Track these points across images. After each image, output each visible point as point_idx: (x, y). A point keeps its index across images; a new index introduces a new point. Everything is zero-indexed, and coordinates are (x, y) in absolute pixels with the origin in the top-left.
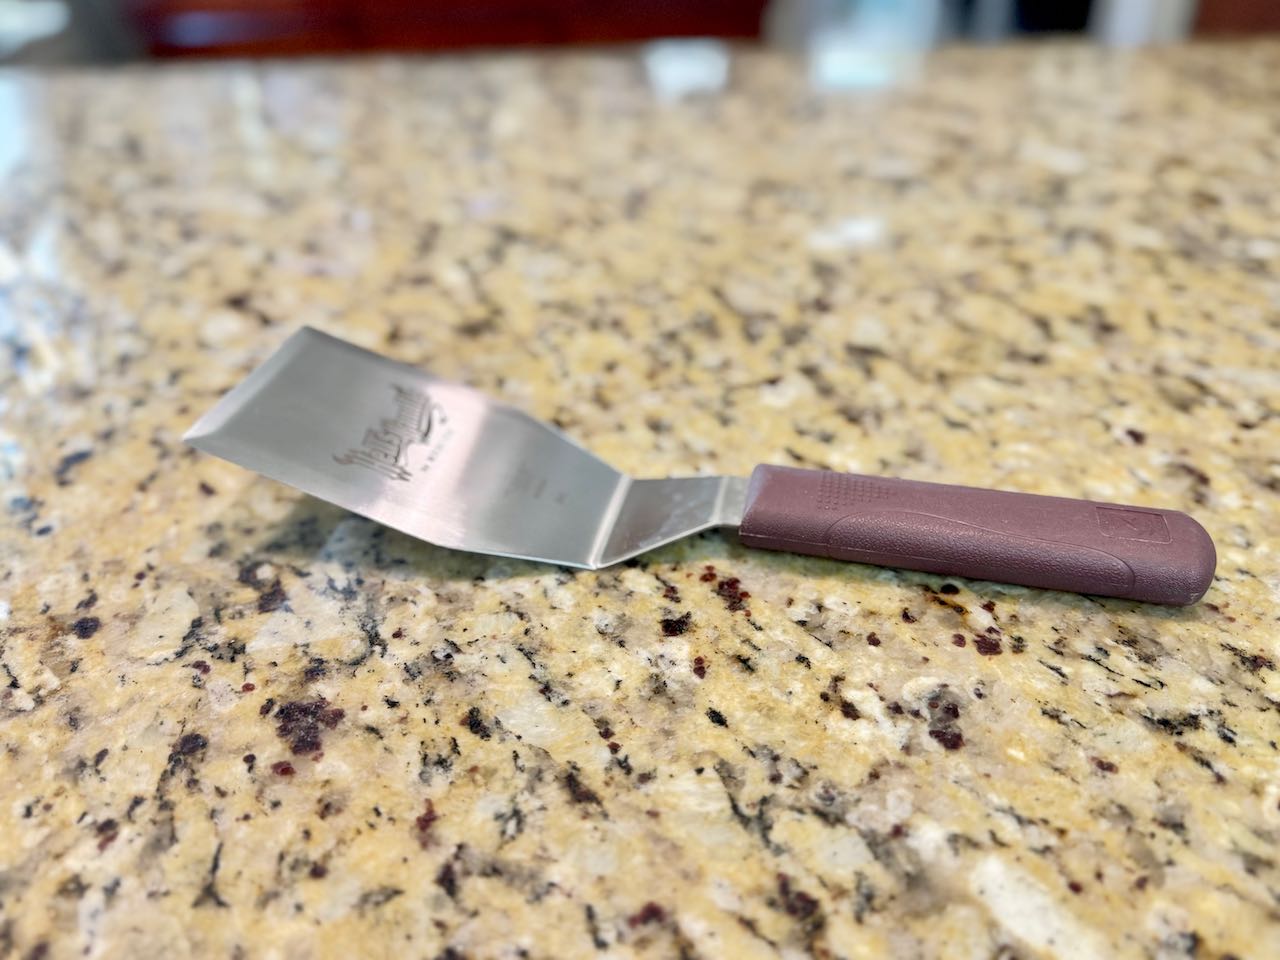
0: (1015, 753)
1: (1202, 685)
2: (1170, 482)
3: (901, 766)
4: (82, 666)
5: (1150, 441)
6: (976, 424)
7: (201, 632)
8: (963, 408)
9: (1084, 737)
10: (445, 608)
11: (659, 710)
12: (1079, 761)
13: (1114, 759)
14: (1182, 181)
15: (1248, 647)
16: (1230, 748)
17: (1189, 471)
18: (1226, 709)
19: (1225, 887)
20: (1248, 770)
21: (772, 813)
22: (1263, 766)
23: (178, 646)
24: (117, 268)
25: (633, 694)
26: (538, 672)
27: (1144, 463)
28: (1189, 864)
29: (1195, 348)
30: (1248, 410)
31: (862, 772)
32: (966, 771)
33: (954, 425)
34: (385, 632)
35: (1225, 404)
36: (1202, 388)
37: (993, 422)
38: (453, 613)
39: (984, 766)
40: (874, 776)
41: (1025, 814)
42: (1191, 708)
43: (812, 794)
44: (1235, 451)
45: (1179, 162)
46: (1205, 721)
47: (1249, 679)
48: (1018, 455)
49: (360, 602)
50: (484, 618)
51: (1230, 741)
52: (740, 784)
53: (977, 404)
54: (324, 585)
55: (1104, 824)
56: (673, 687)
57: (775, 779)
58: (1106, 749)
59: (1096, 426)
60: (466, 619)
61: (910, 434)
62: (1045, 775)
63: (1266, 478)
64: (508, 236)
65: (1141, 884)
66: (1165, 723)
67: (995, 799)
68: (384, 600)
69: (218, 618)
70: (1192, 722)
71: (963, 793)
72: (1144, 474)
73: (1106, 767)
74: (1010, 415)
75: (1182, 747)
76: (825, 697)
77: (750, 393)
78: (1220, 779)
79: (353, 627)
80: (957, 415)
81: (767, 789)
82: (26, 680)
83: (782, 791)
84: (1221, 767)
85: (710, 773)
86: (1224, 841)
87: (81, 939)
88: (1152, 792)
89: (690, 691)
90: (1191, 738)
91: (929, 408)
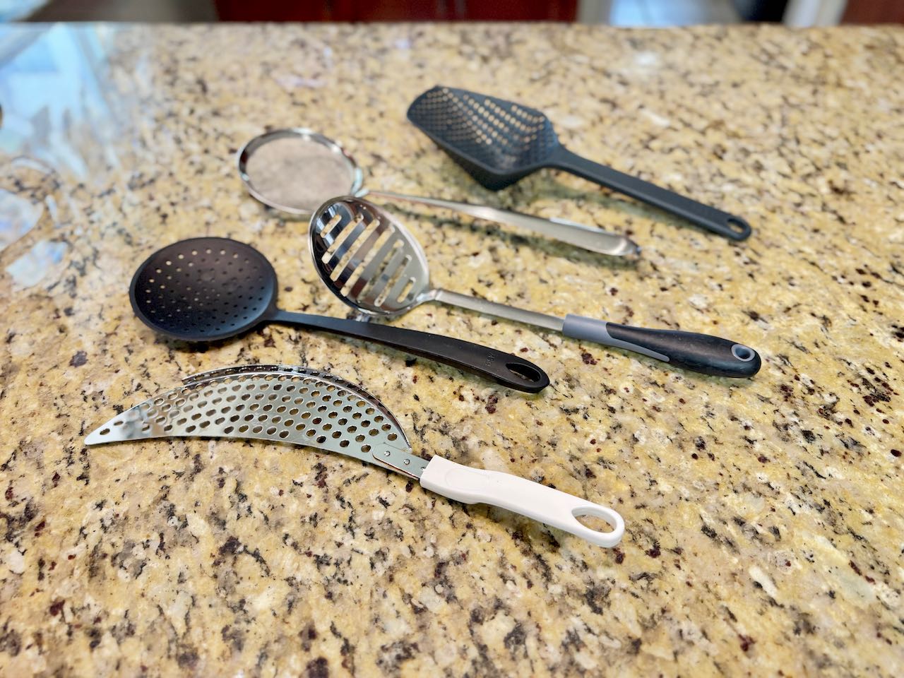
0: (511, 417)
1: (587, 398)
2: (618, 314)
3: (472, 418)
4: (203, 364)
5: (618, 294)
6: (551, 282)
7: (244, 353)
8: (549, 273)
9: (536, 413)
10: (330, 350)
11: (398, 394)
12: (532, 420)
13: (543, 421)
14: (714, 138)
15: (610, 385)
16: (585, 421)
17: (627, 309)
18: (590, 408)
19: (561, 465)
20: (587, 429)
21: (426, 430)
22: (593, 428)
23: (236, 359)
24: (200, 171)
25: (390, 388)
26: (359, 377)
27: (610, 305)
28: (552, 456)
29: (662, 247)
30: (669, 281)
31: (459, 418)
32: (493, 421)
33: (543, 281)
34: (308, 358)
35: (661, 278)
36: (655, 268)
37: (558, 281)
38: (333, 352)
39: (499, 420)
40: (462, 420)
41: (506, 436)
42: (578, 406)
43: (440, 425)
44: (652, 301)
45: (718, 125)
46: (581, 411)
47: (604, 397)
48: (562, 298)
49: (300, 346)
50: (343, 355)
51: (586, 418)
52: (418, 420)
53: (555, 272)
54: (287, 338)
55: (530, 442)
56: (404, 386)
57: (430, 419)
58: (542, 418)
59: (601, 285)
60: (337, 355)
61: (523, 284)
62: (518, 425)
63: (657, 315)
64: (378, 158)
65: (534, 461)
66: (567, 411)
67: (498, 431)
68: (308, 345)
69: (250, 349)
70: (576, 411)
71: (489, 428)
72: (608, 310)
73: (539, 424)
74: (566, 278)
75: (568, 419)
76: (455, 393)
77: (465, 259)
78: (576, 431)
79: (297, 355)
80: (545, 277)
81: (426, 422)
82: (184, 368)
83: (431, 423)
84: (578, 427)
85: (410, 416)
86: (567, 451)
87: (210, 454)
88: (551, 432)
89: (410, 387)
90: (574, 417)
91: (534, 272)
